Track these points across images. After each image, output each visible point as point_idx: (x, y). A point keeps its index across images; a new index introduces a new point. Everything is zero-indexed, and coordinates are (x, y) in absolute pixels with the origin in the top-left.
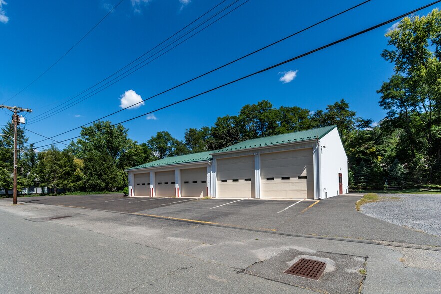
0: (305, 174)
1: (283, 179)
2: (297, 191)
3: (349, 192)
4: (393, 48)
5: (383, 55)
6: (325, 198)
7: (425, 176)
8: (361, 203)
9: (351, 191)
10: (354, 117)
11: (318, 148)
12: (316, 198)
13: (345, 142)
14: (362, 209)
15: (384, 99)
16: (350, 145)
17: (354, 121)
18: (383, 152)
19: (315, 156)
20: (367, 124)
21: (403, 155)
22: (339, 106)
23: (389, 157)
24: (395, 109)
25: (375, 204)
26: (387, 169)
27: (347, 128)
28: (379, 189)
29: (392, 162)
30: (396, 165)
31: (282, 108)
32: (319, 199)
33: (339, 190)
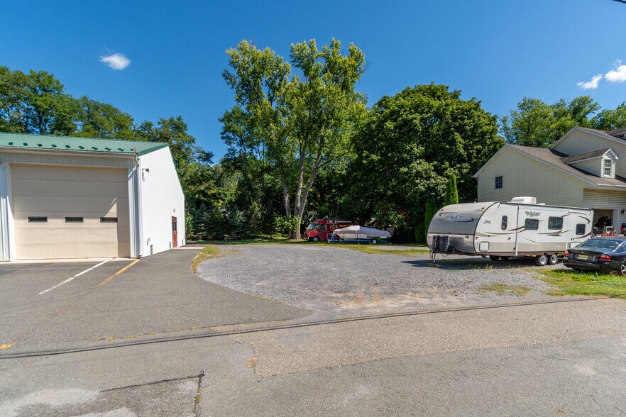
0: (113, 213)
1: (68, 219)
2: (99, 243)
3: (186, 243)
4: (234, 72)
5: (224, 75)
6: (150, 254)
7: (258, 226)
8: (199, 261)
9: (189, 241)
10: (193, 144)
11: (136, 171)
12: (133, 254)
13: (183, 176)
14: (199, 269)
15: (225, 131)
16: (188, 180)
17: (193, 149)
18: (222, 196)
19: (130, 183)
20: (207, 157)
21: (241, 202)
22: (175, 124)
23: (230, 202)
24: (234, 145)
25: (214, 261)
26: (227, 215)
27: (185, 157)
28: (219, 239)
29: (232, 207)
30: (235, 211)
31: (85, 98)
32: (139, 257)
33: (171, 241)
